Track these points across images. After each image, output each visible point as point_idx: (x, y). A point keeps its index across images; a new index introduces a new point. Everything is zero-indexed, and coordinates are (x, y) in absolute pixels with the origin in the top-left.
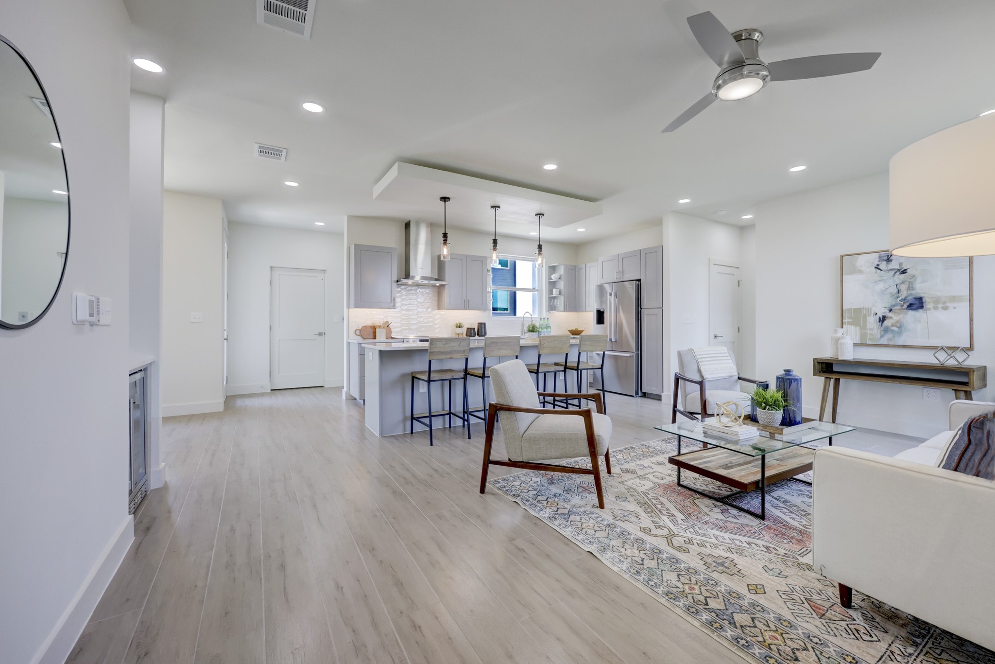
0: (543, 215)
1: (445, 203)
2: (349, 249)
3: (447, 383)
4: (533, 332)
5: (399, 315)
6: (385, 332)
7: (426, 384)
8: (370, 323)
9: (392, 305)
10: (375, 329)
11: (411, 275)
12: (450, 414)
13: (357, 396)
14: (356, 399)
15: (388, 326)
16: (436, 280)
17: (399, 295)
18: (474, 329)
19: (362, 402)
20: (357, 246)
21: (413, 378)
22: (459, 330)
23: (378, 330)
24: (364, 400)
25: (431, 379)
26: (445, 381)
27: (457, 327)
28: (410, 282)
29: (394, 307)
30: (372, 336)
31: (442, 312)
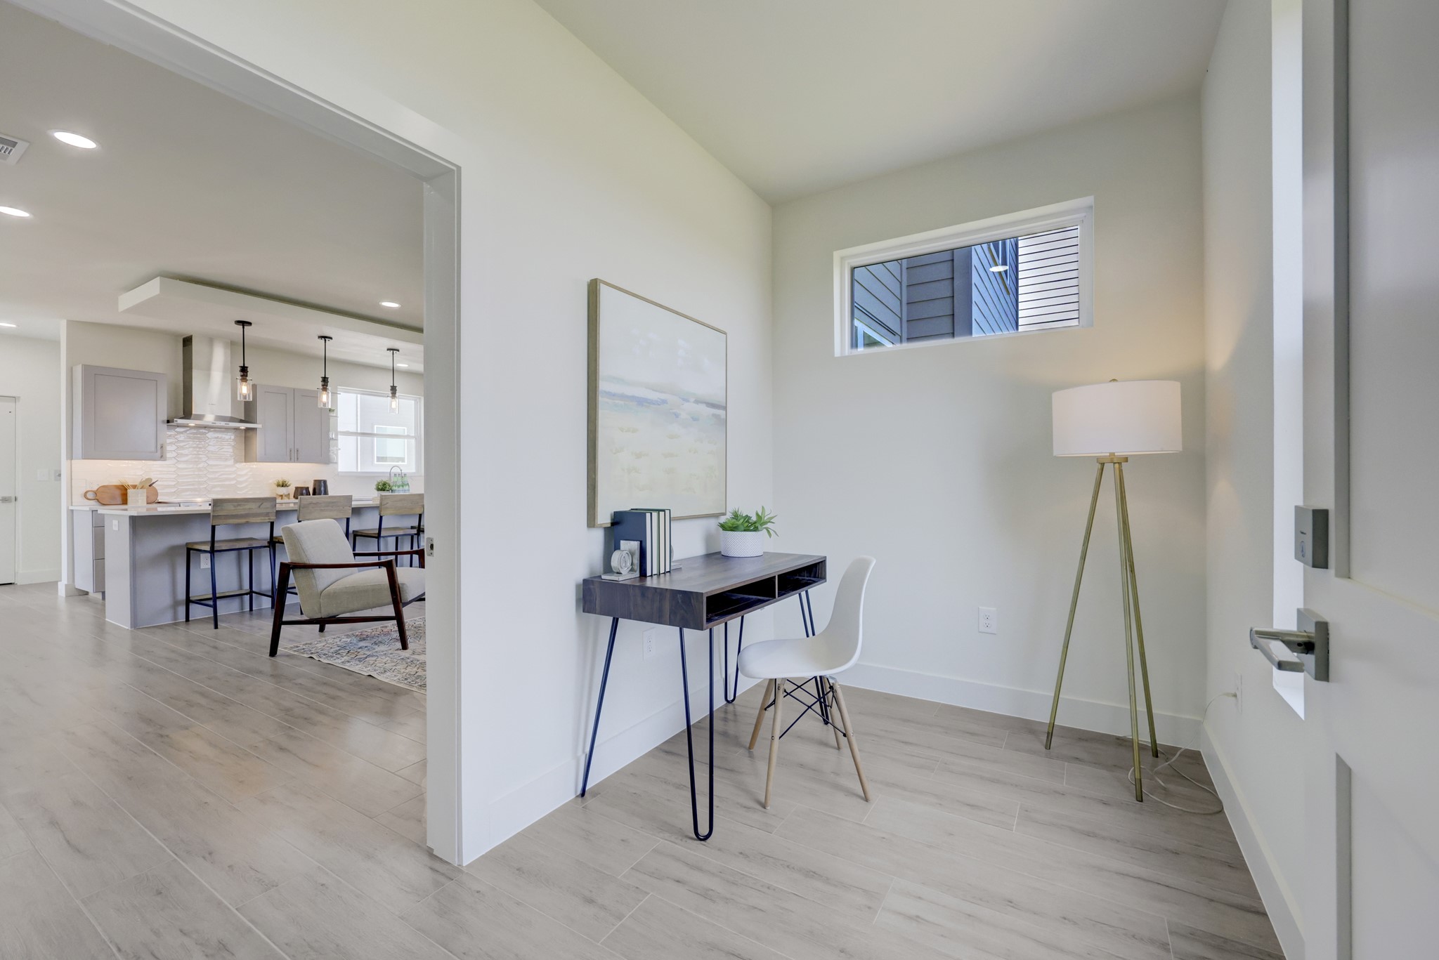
0: (398, 350)
1: (243, 328)
2: (70, 371)
3: (246, 553)
4: (384, 490)
5: (173, 469)
6: (145, 495)
7: (208, 555)
8: (116, 482)
9: (159, 454)
10: (126, 490)
11: (193, 413)
12: (251, 593)
13: (88, 587)
14: (87, 593)
15: (150, 486)
16: (241, 421)
17: (171, 440)
18: (308, 488)
19: (99, 596)
20: (86, 369)
21: (189, 550)
22: (282, 491)
23: (130, 492)
24: (103, 593)
25: (215, 549)
26: (243, 551)
27: (278, 485)
28: (192, 423)
29: (162, 457)
30: (119, 500)
31: (254, 465)
